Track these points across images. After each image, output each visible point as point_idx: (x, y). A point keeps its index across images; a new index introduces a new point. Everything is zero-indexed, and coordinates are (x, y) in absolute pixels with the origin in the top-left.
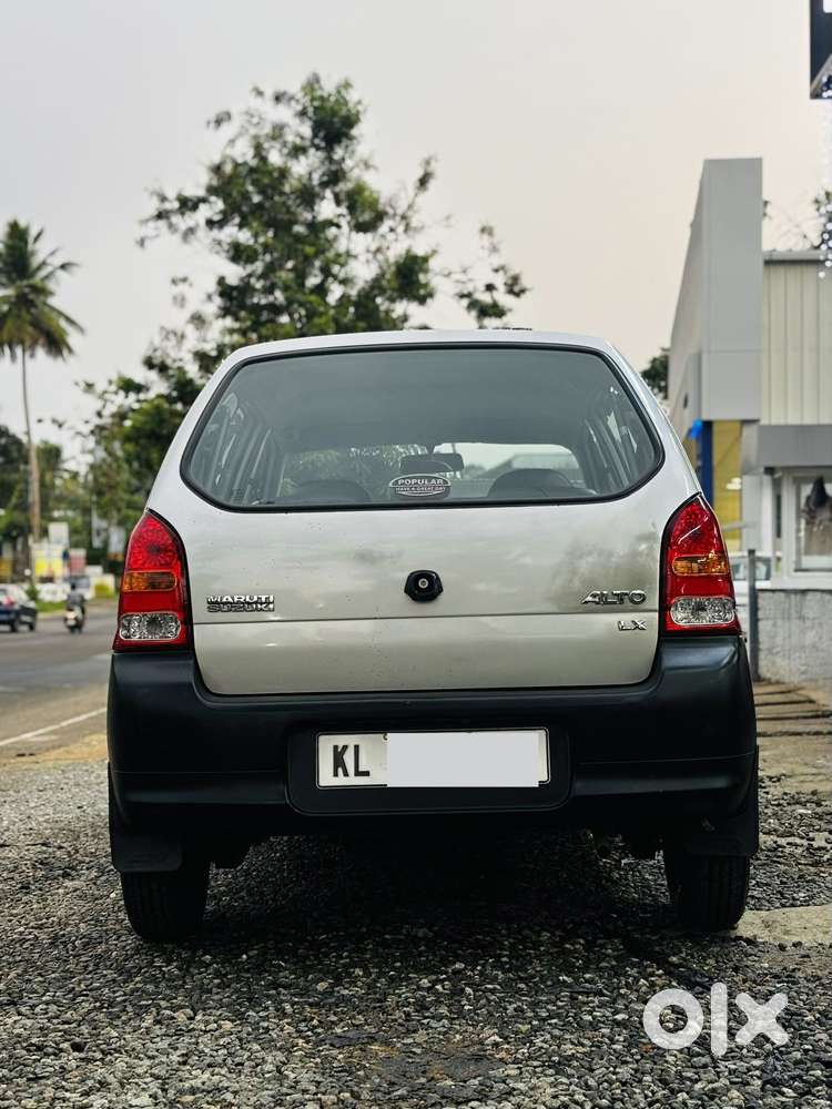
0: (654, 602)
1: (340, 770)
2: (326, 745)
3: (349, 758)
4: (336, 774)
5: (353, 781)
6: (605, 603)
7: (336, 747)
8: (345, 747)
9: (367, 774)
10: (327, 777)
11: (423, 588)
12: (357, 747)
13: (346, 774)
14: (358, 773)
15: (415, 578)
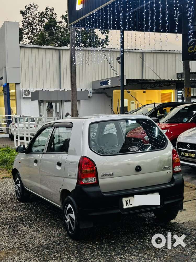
0: (172, 168)
1: (127, 204)
2: (124, 200)
3: (128, 202)
4: (127, 205)
5: (129, 206)
6: (165, 169)
7: (126, 200)
8: (127, 200)
9: (132, 205)
10: (125, 206)
11: (138, 169)
12: (129, 200)
13: (128, 205)
14: (130, 205)
15: (137, 167)
